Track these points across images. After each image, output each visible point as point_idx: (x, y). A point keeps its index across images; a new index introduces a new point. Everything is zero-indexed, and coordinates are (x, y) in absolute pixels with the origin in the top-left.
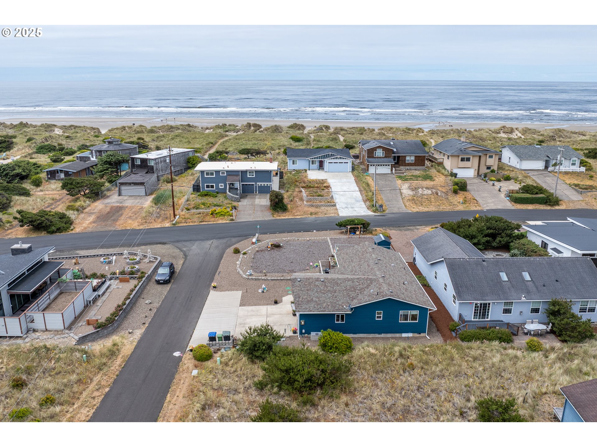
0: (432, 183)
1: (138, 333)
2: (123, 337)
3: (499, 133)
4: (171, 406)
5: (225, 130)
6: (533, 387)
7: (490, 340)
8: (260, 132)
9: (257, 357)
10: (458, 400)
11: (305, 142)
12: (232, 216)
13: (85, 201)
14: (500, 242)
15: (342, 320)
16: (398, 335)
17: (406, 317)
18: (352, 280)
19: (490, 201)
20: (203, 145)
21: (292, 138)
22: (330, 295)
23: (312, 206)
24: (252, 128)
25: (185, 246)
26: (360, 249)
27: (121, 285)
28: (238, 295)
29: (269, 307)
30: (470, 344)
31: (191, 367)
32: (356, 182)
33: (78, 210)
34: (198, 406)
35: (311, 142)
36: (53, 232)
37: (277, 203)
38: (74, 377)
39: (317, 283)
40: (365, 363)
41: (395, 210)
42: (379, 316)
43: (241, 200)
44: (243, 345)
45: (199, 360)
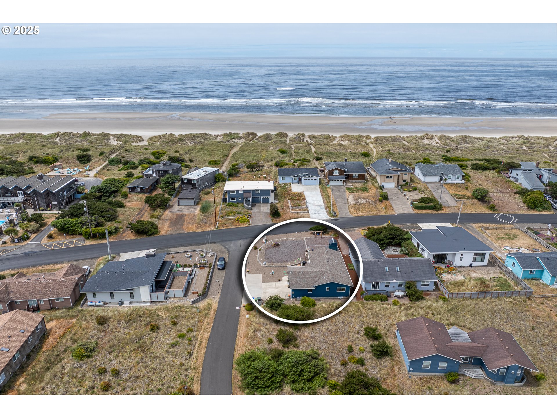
0: (367, 195)
1: (217, 298)
2: (211, 300)
3: (423, 139)
4: (241, 331)
5: (231, 137)
6: (390, 321)
7: (376, 300)
8: (256, 140)
9: (274, 309)
10: (358, 327)
11: (288, 154)
12: (249, 222)
13: (160, 211)
14: (396, 242)
15: (311, 291)
16: (336, 297)
17: (340, 290)
18: (316, 272)
19: (400, 207)
20: (220, 158)
21: (279, 151)
22: (305, 280)
23: (295, 213)
24: (251, 136)
25: (227, 245)
26: (320, 251)
27: (201, 271)
28: (260, 275)
29: (276, 283)
30: (367, 302)
31: (245, 314)
32: (321, 193)
33: (158, 218)
34: (252, 331)
35: (293, 153)
36: (150, 235)
37: (274, 213)
38: (196, 320)
39: (299, 274)
40: (321, 311)
41: (344, 215)
42: (328, 289)
43: (253, 208)
44: (267, 303)
45: (248, 311)
